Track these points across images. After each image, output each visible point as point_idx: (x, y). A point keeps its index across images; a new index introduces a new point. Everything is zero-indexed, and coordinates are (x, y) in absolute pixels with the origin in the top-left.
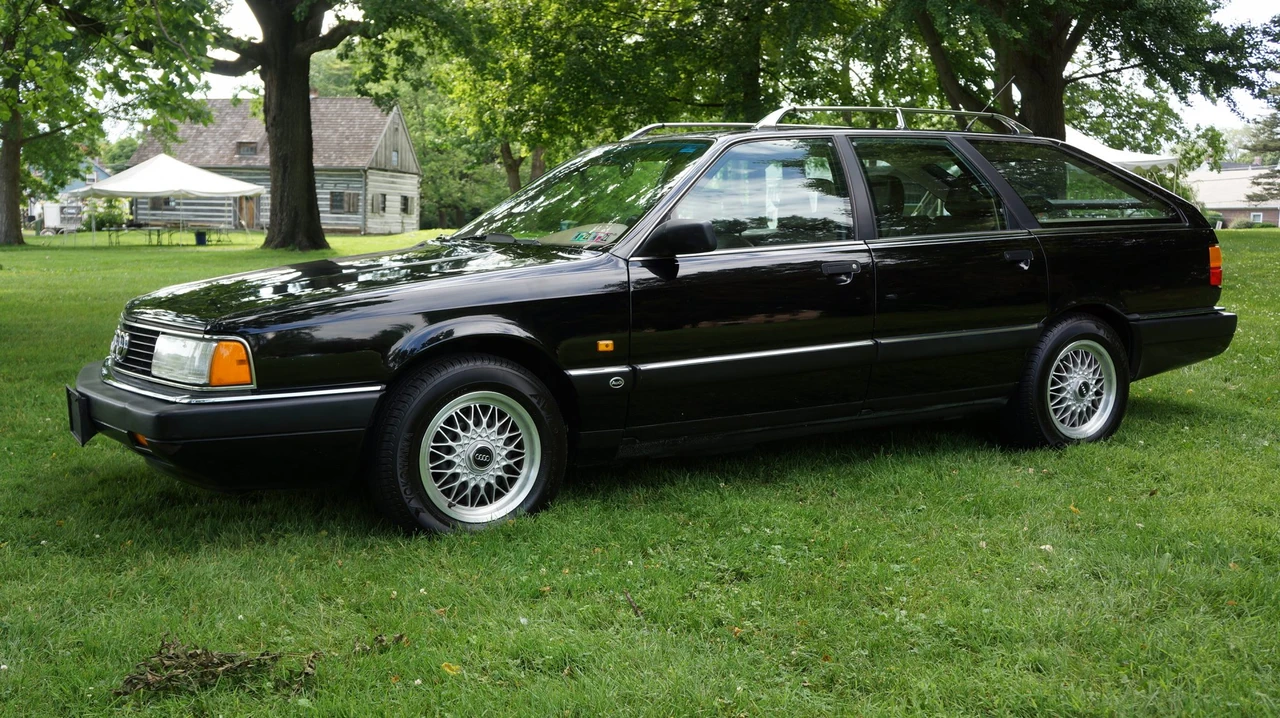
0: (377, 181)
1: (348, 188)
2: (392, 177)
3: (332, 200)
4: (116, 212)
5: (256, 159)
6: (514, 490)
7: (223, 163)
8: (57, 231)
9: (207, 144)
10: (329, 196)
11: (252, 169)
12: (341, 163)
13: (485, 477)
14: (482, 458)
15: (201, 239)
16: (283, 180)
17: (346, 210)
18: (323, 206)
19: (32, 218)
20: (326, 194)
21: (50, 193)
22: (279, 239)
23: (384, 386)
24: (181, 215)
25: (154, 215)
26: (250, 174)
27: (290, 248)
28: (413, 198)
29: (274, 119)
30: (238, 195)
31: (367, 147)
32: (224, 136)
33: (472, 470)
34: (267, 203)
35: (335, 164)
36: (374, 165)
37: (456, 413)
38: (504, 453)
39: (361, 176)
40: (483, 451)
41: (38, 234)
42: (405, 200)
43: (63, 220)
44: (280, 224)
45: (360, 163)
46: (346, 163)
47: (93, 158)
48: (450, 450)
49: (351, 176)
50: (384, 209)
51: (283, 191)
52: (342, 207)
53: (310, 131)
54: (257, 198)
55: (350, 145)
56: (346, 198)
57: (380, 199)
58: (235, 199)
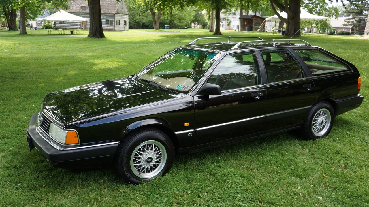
0: (117, 17)
1: (110, 18)
2: (122, 15)
3: (106, 22)
4: (50, 24)
5: (86, 11)
6: (158, 167)
7: (78, 12)
8: (36, 28)
9: (73, 6)
10: (105, 21)
11: (85, 13)
12: (108, 12)
13: (150, 165)
14: (149, 160)
15: (72, 33)
16: (93, 19)
17: (110, 24)
18: (103, 23)
19: (29, 25)
20: (104, 20)
21: (34, 19)
22: (92, 35)
23: (119, 142)
24: (67, 25)
25: (60, 25)
26: (85, 14)
27: (95, 37)
28: (127, 21)
29: (90, 3)
30: (81, 21)
31: (115, 8)
32: (78, 4)
33: (146, 164)
34: (89, 23)
35: (107, 12)
36: (117, 12)
37: (141, 147)
38: (156, 157)
39: (113, 15)
40: (150, 158)
41: (31, 29)
42: (125, 22)
43: (37, 25)
44: (92, 31)
45: (113, 12)
46: (110, 12)
47: (44, 10)
48: (139, 158)
49: (111, 15)
50: (119, 24)
51: (93, 22)
52: (108, 24)
53: (100, 3)
54: (87, 22)
55: (111, 7)
56: (109, 21)
57: (118, 21)
58: (81, 22)
